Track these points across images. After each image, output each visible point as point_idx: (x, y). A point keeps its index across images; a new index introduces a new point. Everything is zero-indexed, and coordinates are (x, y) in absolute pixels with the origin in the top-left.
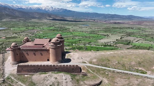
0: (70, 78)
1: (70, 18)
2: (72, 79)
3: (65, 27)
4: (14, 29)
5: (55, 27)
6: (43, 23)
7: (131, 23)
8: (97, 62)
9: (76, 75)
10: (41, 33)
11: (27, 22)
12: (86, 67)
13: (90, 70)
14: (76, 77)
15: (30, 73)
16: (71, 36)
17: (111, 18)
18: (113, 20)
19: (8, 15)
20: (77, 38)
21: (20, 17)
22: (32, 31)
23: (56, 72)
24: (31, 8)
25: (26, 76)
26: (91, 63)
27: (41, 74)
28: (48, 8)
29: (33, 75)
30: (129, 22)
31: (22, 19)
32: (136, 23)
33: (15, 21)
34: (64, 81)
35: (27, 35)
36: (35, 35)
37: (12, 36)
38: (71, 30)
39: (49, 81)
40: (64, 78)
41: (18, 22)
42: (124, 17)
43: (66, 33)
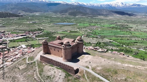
0: (64, 76)
1: (142, 14)
2: (65, 77)
3: (127, 25)
4: (80, 24)
5: (117, 25)
6: (107, 20)
8: (100, 70)
9: (72, 75)
10: (99, 29)
11: (94, 18)
12: (85, 71)
13: (86, 75)
14: (69, 77)
15: (46, 63)
16: (129, 36)
19: (80, 13)
20: (133, 39)
21: (89, 14)
22: (92, 28)
23: (58, 68)
24: (101, 5)
25: (43, 64)
26: (93, 69)
27: (50, 66)
28: (118, 4)
29: (47, 65)
31: (90, 15)
33: (84, 18)
34: (59, 76)
35: (86, 30)
36: (92, 32)
37: (75, 31)
38: (132, 29)
39: (50, 73)
40: (60, 74)
41: (87, 18)
43: (124, 32)
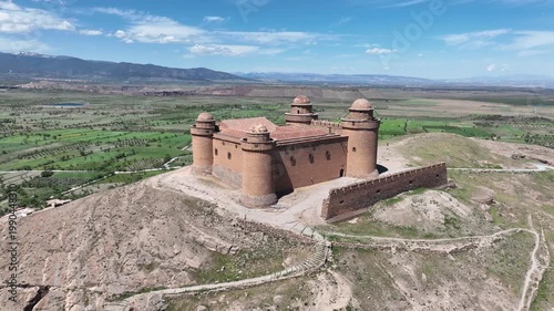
7: (216, 93)
17: (138, 79)
18: (148, 83)
27: (390, 204)
29: (369, 214)
30: (207, 90)
32: (229, 92)
34: (453, 204)
39: (431, 213)
40: (445, 197)
42: (183, 75)
43: (20, 139)
